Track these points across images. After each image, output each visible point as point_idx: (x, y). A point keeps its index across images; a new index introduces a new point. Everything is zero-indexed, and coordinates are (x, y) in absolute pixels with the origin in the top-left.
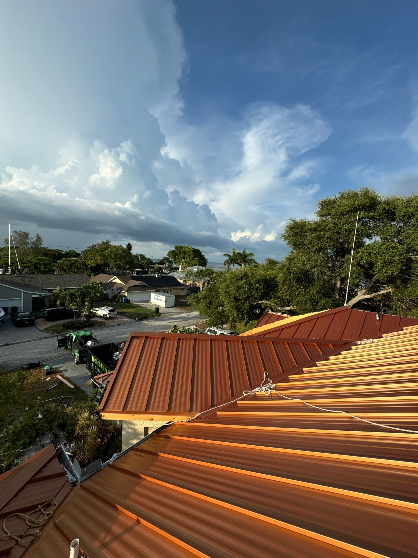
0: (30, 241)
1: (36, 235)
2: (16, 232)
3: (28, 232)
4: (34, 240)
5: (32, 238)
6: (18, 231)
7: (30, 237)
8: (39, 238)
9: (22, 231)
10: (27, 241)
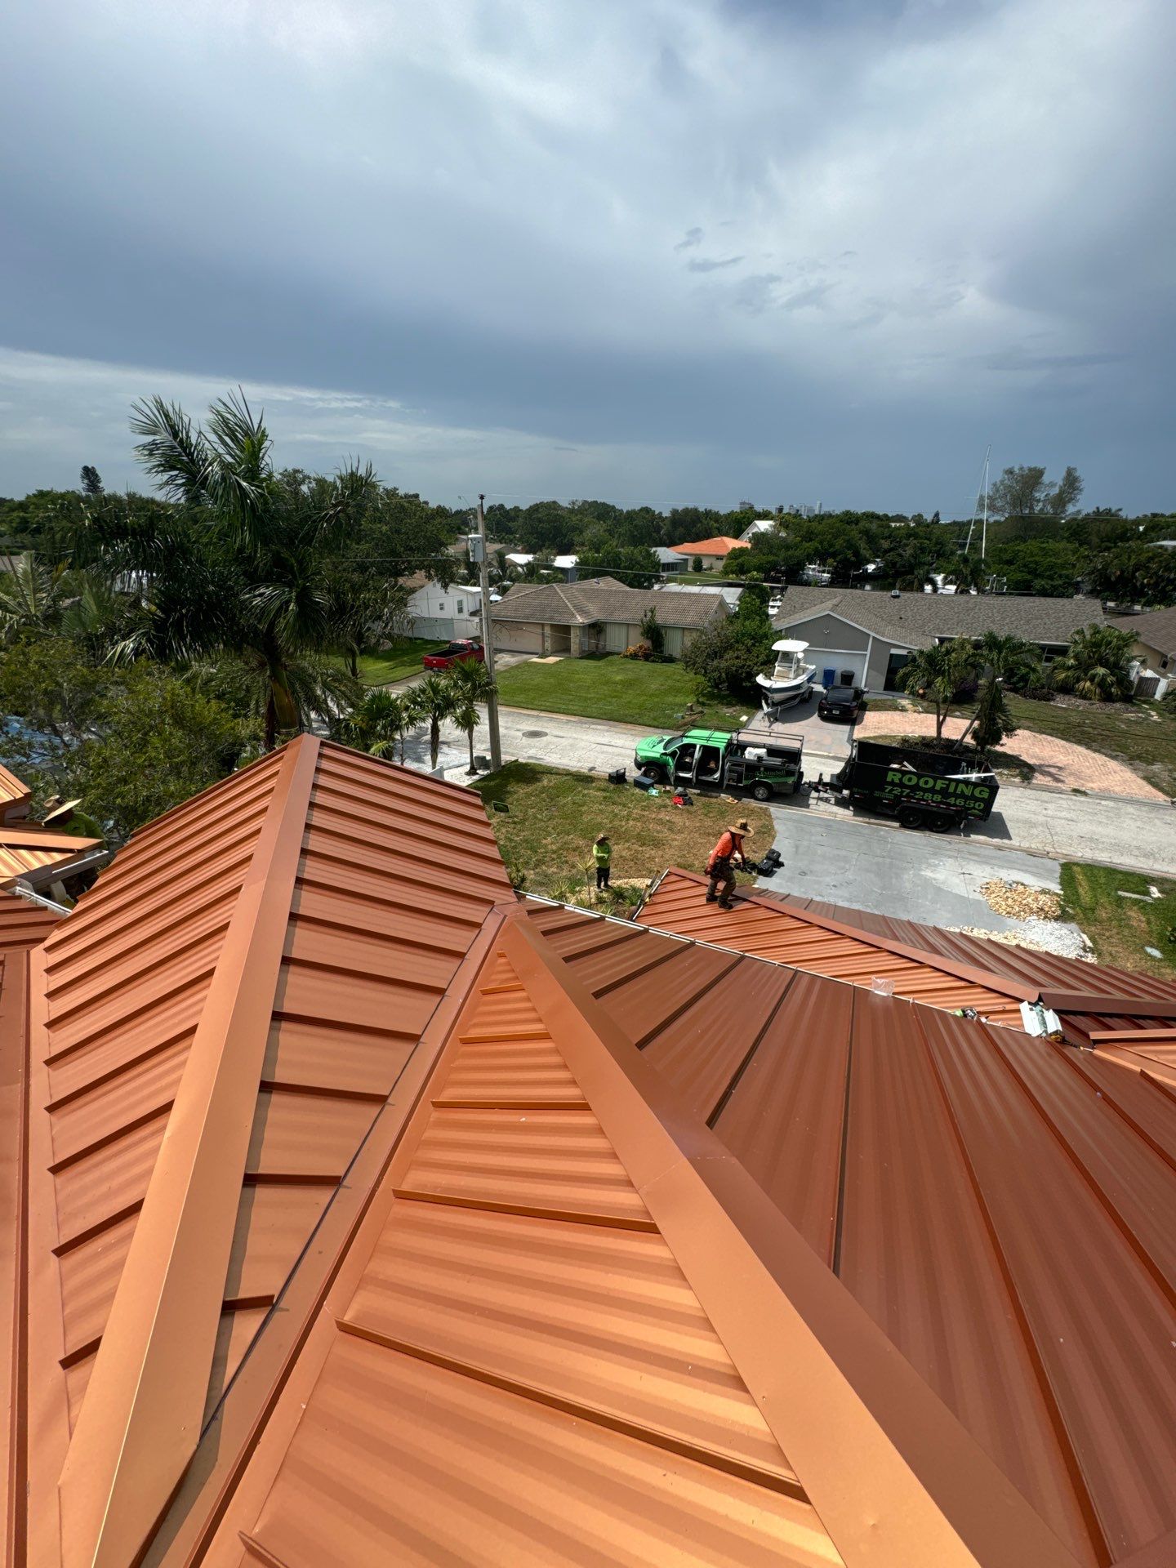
0: (1046, 496)
1: (1064, 474)
2: (1010, 472)
3: (1042, 467)
4: (1056, 490)
5: (1052, 485)
6: (1016, 470)
7: (1046, 479)
8: (1072, 482)
9: (1026, 466)
10: (1037, 495)
